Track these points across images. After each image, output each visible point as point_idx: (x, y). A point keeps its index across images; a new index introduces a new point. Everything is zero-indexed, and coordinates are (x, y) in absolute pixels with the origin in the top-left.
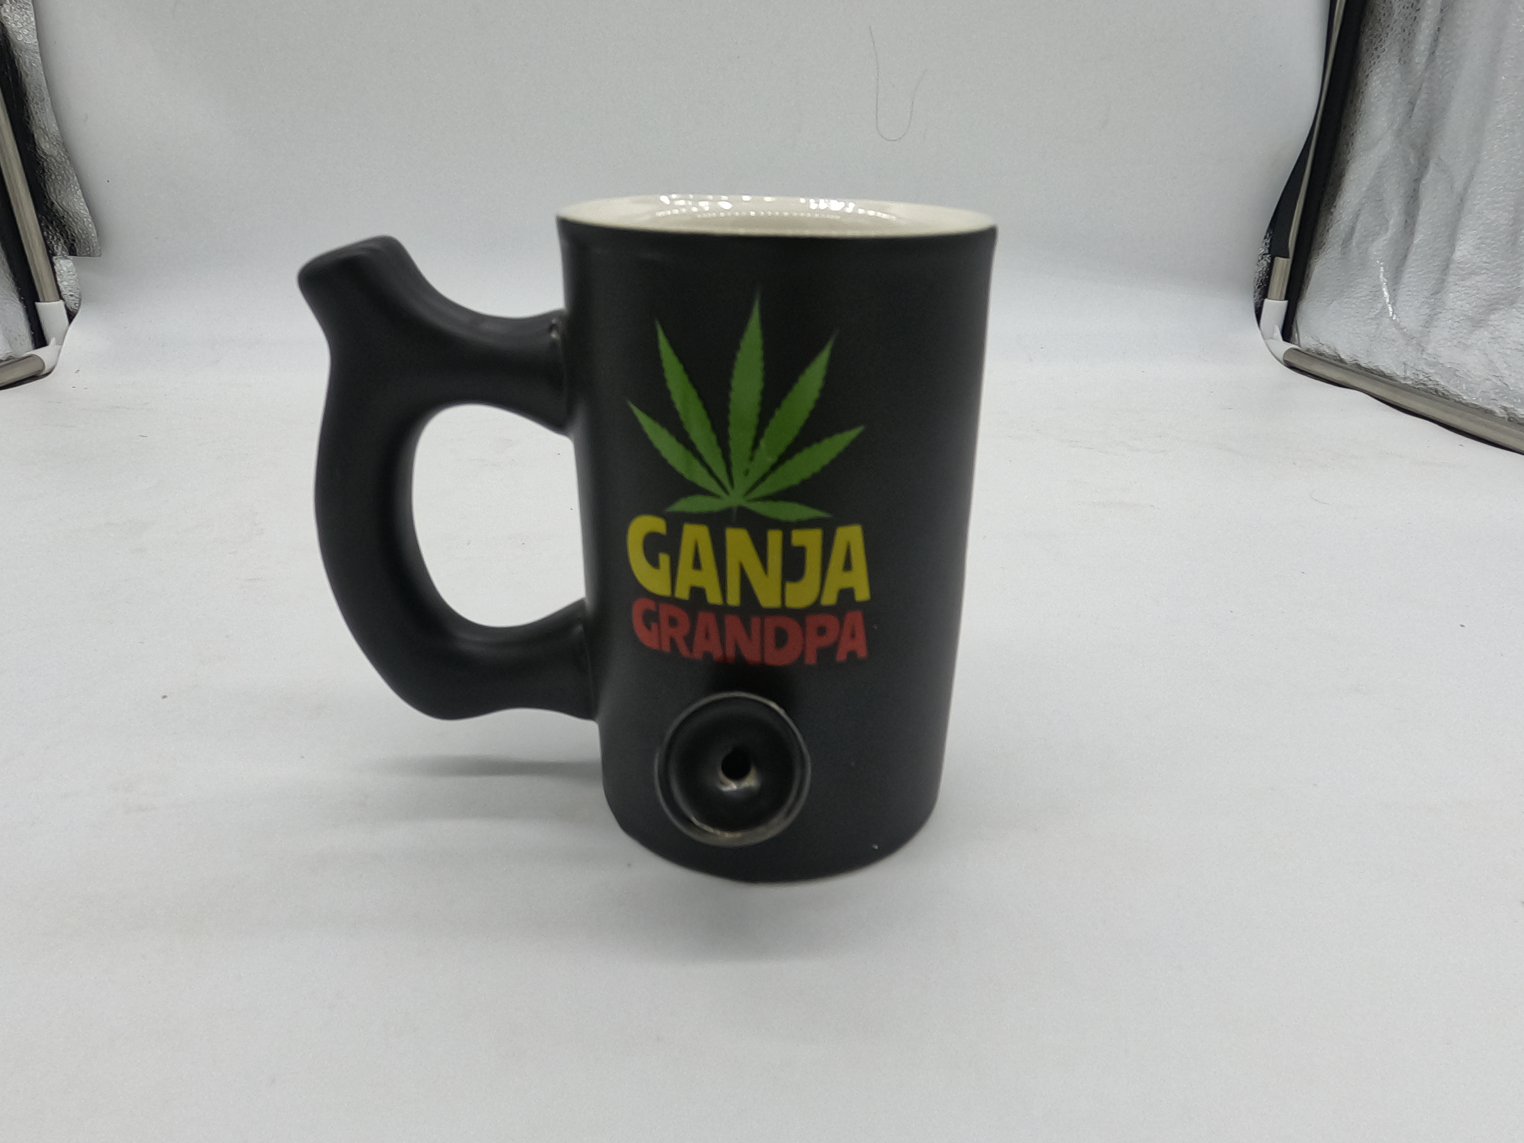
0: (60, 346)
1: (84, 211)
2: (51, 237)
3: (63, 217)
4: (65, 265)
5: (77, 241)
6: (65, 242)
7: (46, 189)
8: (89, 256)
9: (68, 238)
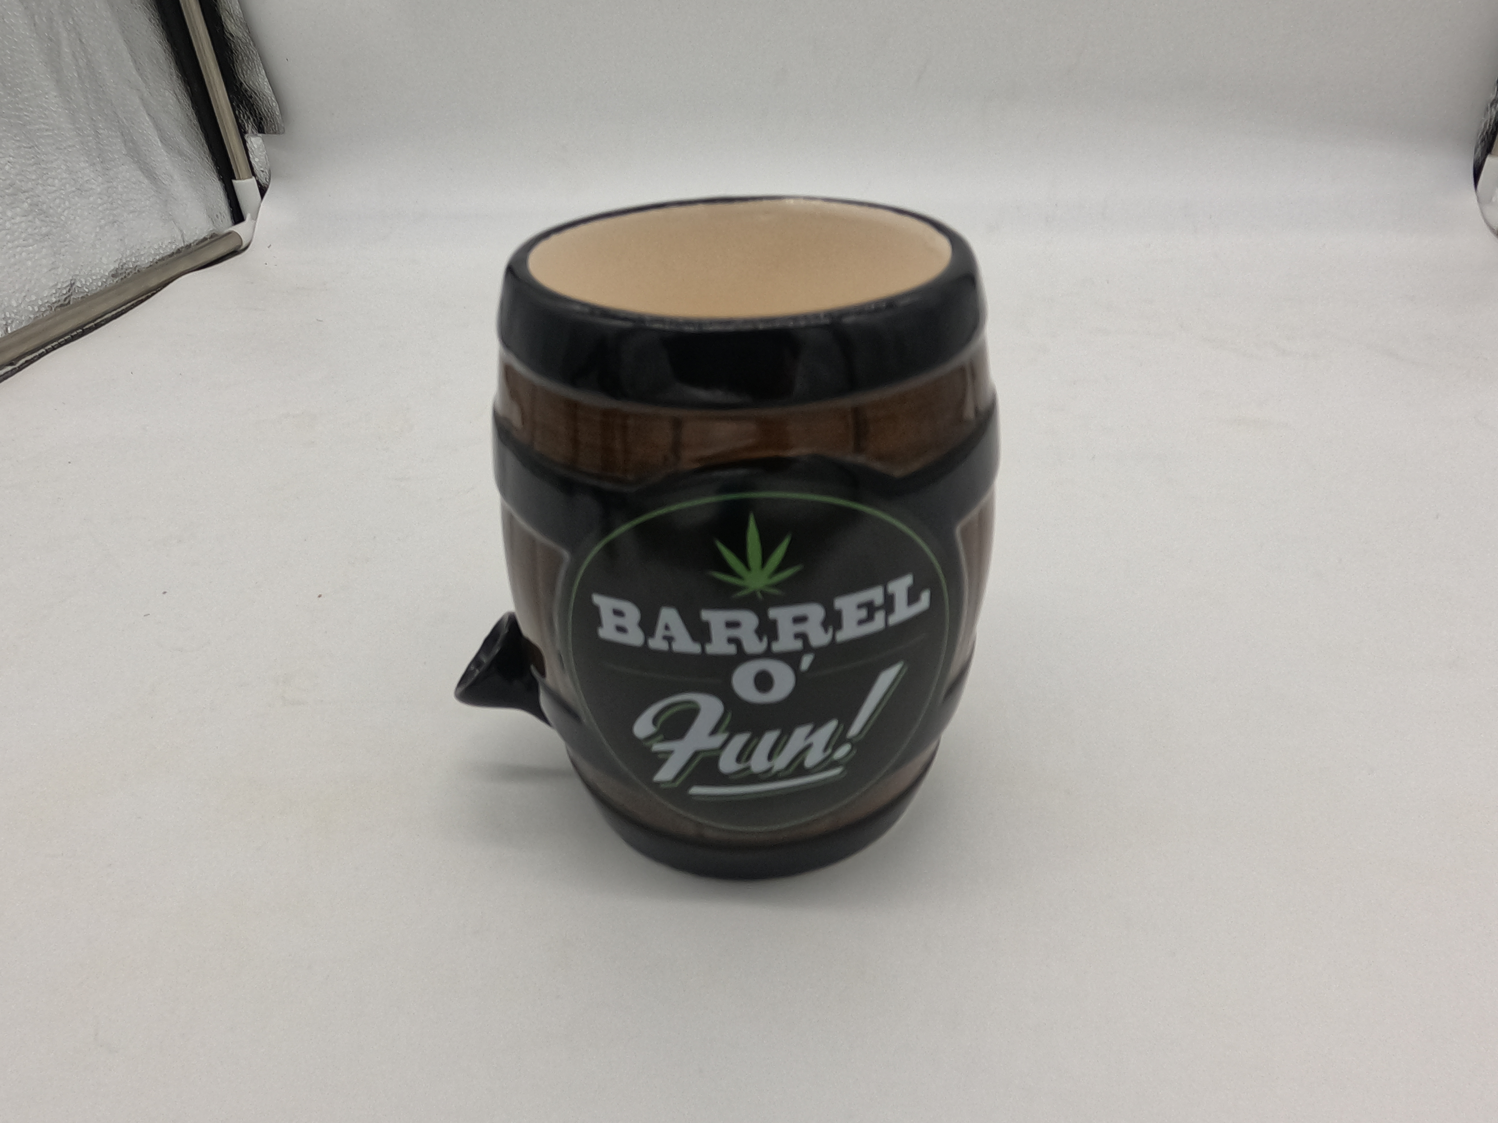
0: (254, 222)
1: (267, 90)
2: (242, 116)
3: (251, 97)
4: (255, 141)
5: (264, 119)
6: (254, 120)
7: (235, 70)
8: (275, 133)
9: (256, 117)
